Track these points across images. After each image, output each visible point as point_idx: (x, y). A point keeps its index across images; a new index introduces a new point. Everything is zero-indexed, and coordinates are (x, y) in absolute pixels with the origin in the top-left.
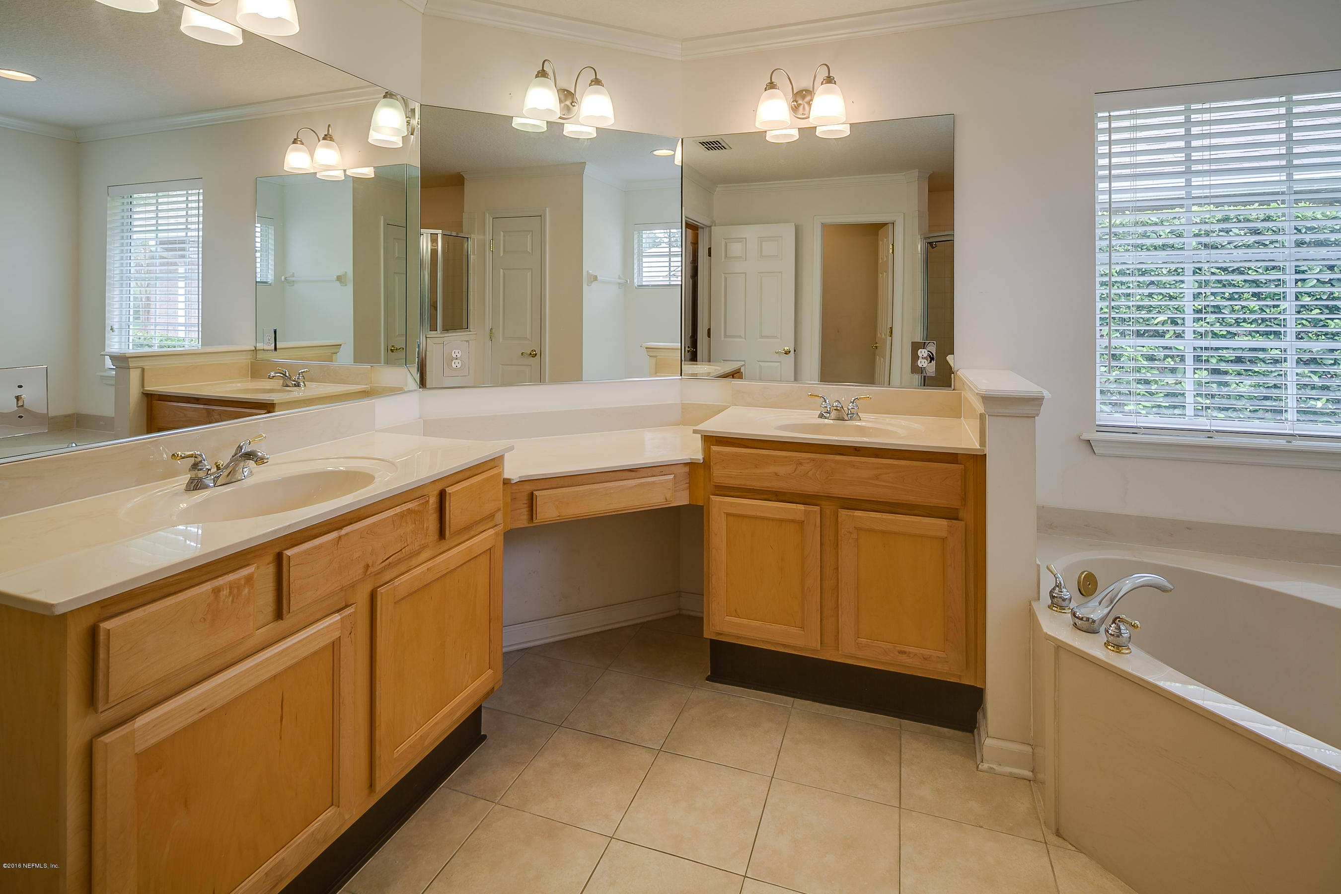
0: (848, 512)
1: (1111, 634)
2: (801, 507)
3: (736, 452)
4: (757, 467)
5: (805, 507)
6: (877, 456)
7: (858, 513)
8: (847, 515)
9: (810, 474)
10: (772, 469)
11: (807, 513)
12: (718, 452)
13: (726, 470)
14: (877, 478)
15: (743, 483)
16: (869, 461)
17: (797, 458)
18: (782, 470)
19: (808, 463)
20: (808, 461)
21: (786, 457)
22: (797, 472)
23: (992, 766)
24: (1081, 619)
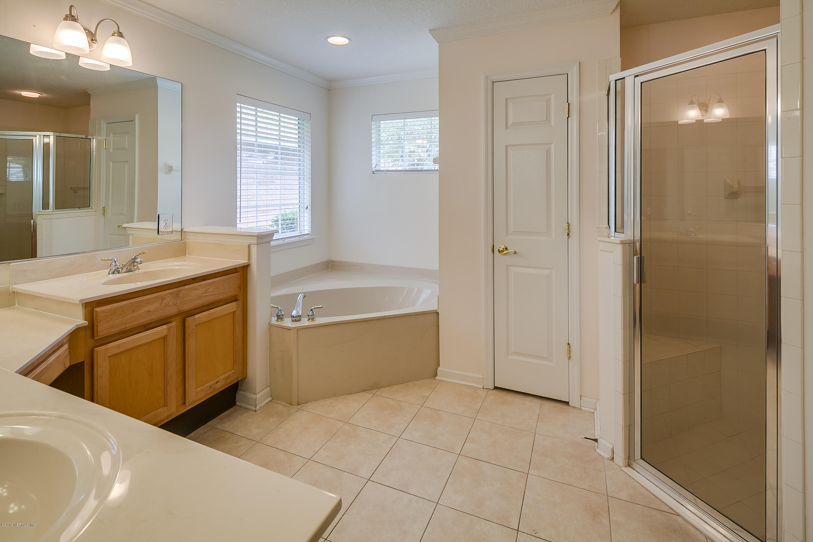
0: (192, 318)
1: (311, 316)
2: (165, 327)
3: (118, 307)
4: (134, 312)
5: (167, 326)
6: (204, 280)
7: (197, 316)
8: (192, 319)
9: (170, 303)
10: (146, 309)
11: (169, 329)
12: (102, 312)
13: (110, 323)
14: (206, 292)
15: (123, 327)
16: (202, 284)
17: (163, 296)
18: (152, 307)
19: (170, 296)
20: (169, 295)
21: (155, 297)
22: (162, 304)
23: (259, 406)
24: (296, 317)
